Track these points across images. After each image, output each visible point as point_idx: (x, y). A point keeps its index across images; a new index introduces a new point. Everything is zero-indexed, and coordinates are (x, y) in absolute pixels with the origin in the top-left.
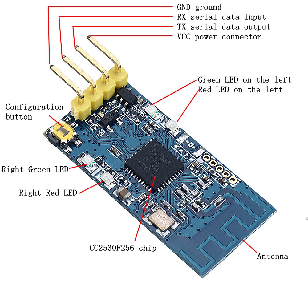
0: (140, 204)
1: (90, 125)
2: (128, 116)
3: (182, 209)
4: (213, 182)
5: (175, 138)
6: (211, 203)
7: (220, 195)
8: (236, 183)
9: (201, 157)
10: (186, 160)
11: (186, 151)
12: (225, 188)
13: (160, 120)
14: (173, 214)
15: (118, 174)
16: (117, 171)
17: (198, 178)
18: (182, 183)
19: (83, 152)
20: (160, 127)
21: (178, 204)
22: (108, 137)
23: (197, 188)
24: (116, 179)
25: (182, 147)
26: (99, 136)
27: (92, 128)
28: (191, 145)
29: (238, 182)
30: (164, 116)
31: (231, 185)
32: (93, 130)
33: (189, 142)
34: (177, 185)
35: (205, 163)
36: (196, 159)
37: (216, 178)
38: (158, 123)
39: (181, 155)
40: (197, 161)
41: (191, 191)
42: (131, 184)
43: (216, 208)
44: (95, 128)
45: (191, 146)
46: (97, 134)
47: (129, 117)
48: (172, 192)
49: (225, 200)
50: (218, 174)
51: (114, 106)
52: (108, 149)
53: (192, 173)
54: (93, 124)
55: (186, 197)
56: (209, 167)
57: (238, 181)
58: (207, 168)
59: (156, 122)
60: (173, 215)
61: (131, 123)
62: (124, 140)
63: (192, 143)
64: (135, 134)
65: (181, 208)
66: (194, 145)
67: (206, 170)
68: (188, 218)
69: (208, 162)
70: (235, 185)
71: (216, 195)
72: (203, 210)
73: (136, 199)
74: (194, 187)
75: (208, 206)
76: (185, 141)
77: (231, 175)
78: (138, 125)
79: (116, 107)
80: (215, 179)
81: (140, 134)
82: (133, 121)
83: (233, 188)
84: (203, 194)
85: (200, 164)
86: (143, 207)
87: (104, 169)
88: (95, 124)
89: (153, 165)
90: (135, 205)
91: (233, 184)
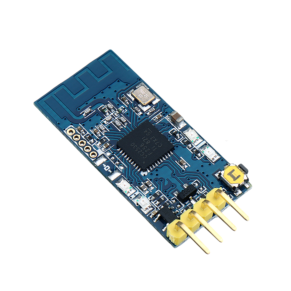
0: (161, 112)
1: (206, 191)
2: (168, 200)
3: (122, 106)
4: (90, 130)
5: (122, 175)
6: (95, 111)
7: (85, 118)
8: (68, 128)
9: (99, 156)
10: (113, 153)
11: (113, 162)
12: (79, 124)
13: (135, 195)
14: (132, 103)
15: (181, 142)
16: (182, 144)
17: (104, 135)
18: (120, 131)
19: (214, 164)
20: (136, 188)
21: (126, 111)
22: (189, 179)
23: (106, 126)
24: (183, 137)
25: (116, 166)
26: (198, 180)
27: (204, 189)
28: (107, 168)
29: (66, 129)
30: (131, 199)
31: (73, 127)
32: (204, 186)
33: (108, 171)
34: (125, 129)
35: (95, 149)
36: (104, 153)
37: (86, 134)
38: (138, 191)
39: (118, 158)
40: (103, 152)
41: (112, 123)
42: (169, 132)
43: (91, 106)
44: (201, 189)
45: (108, 166)
46: (200, 182)
47: (167, 198)
48: (130, 123)
49: (81, 113)
50: (84, 138)
51: (181, 211)
52: (190, 166)
53: (109, 140)
54: (203, 192)
55: (117, 118)
56: (92, 145)
57: (66, 131)
58: (95, 144)
59: (139, 193)
60: (132, 101)
61: (165, 192)
62: (173, 175)
63: (106, 170)
64: (161, 181)
65: (124, 108)
66: (104, 167)
67: (96, 143)
68: (118, 98)
69: (93, 150)
70: (69, 127)
71: (89, 119)
72: (103, 105)
73: (165, 117)
74: (109, 127)
75: (98, 109)
76: (113, 172)
77: (72, 136)
78: (159, 190)
79: (179, 210)
80: (88, 133)
81: (157, 181)
82: (163, 195)
83: (71, 124)
84: (102, 119)
85: (100, 148)
86: (159, 110)
87: (194, 147)
88: (201, 193)
89: (147, 143)
90: (166, 113)
91: (71, 127)
